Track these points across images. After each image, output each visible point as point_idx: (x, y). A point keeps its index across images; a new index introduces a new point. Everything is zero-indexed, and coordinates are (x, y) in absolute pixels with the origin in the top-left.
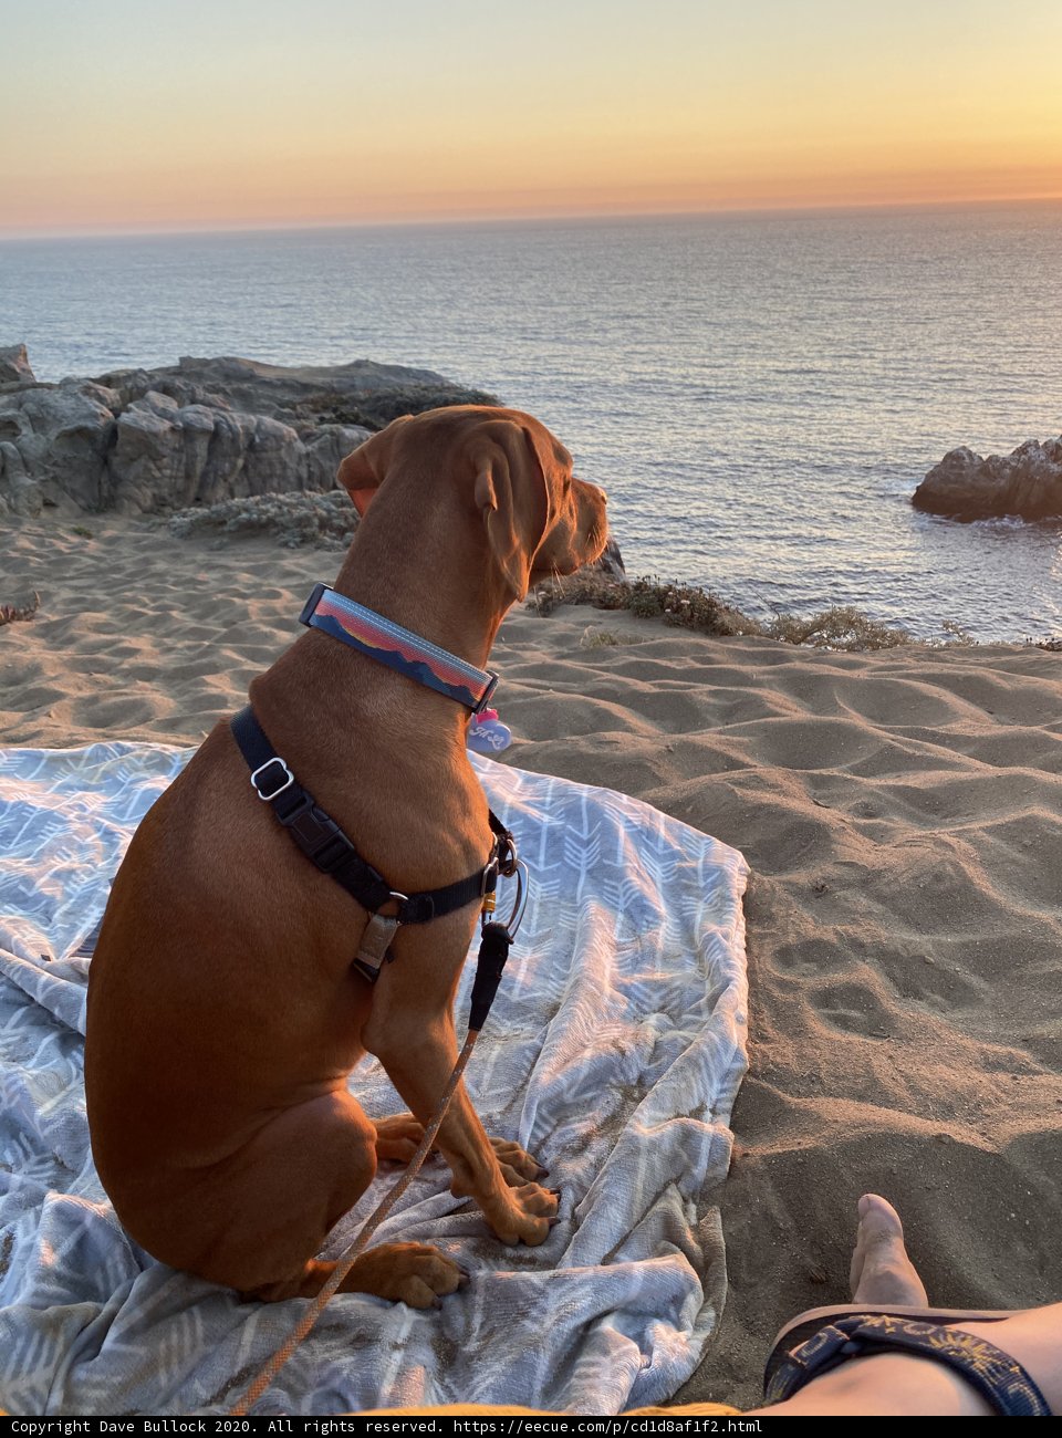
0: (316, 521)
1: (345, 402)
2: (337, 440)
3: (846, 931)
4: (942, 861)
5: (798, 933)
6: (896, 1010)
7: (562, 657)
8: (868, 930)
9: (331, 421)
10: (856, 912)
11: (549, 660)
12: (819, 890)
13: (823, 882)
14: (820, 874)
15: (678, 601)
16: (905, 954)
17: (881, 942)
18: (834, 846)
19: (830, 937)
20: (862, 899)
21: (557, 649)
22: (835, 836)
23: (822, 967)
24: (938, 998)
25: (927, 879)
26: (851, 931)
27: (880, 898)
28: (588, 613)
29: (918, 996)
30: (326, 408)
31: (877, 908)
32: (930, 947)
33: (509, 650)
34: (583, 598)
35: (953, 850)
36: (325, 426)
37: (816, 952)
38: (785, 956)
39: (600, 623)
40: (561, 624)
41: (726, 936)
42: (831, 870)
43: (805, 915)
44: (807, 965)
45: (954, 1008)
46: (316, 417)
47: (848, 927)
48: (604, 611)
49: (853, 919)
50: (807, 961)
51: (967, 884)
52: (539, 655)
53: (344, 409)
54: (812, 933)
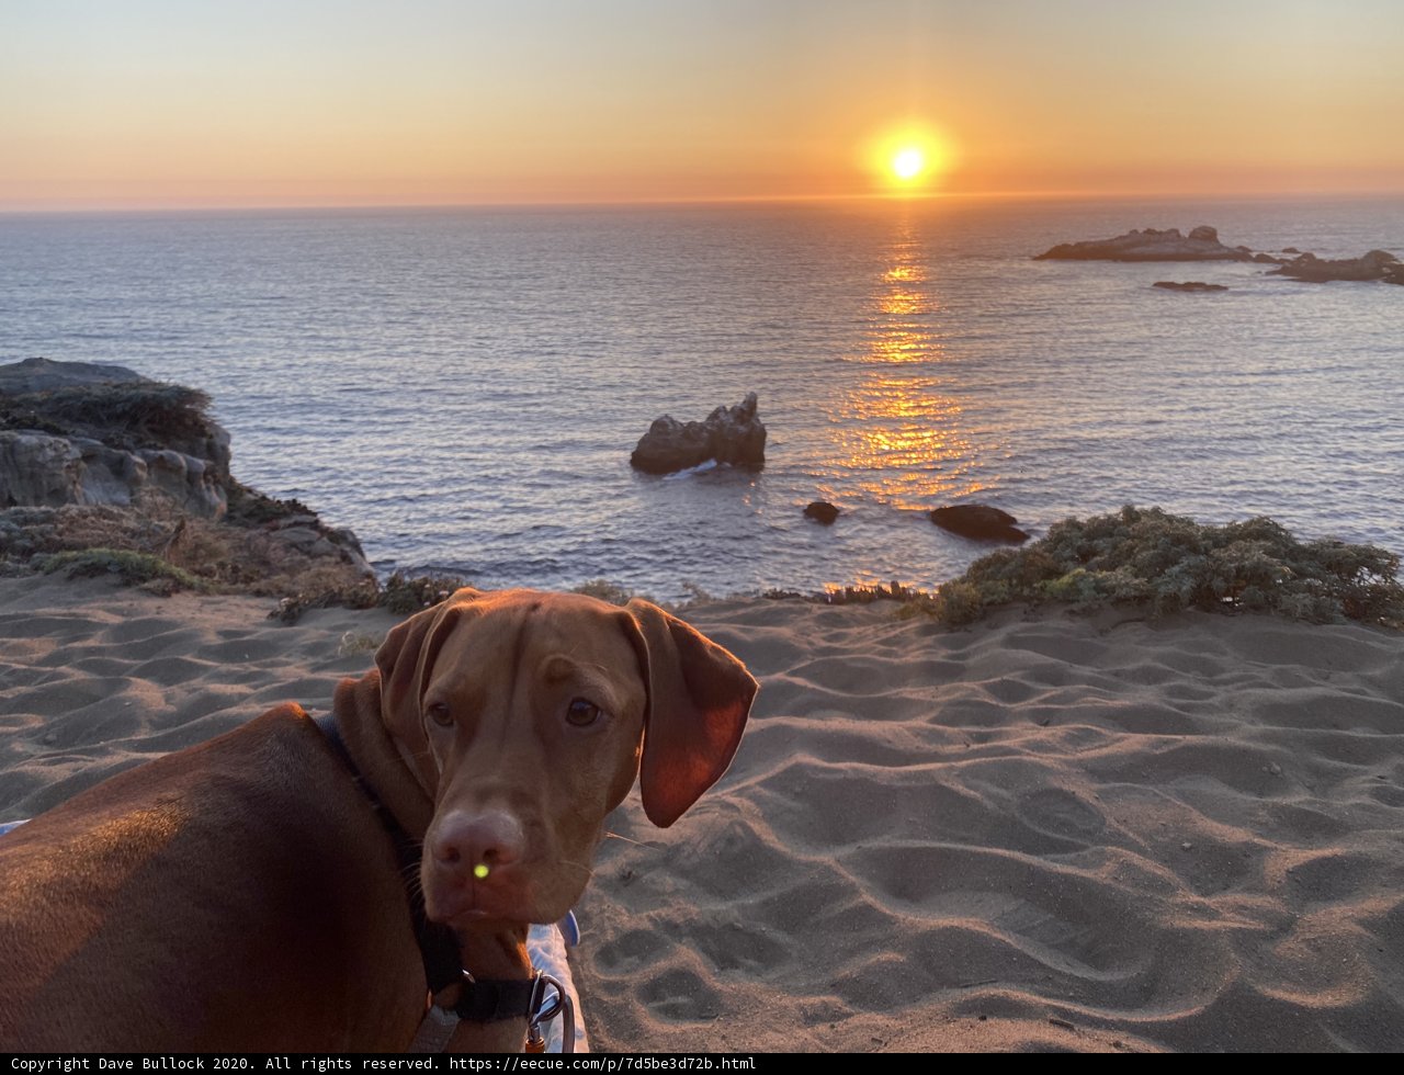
1: (18, 405)
2: (11, 448)
3: (659, 915)
4: (731, 824)
5: (615, 929)
6: (719, 986)
7: (317, 668)
8: (679, 909)
10: (664, 893)
11: (307, 675)
12: (626, 879)
13: (628, 869)
14: (624, 860)
15: (436, 592)
16: (716, 926)
17: (692, 919)
18: (633, 828)
19: (646, 925)
20: (667, 878)
21: (311, 660)
22: (630, 817)
23: (643, 959)
24: (751, 962)
25: (721, 845)
26: (663, 914)
27: (683, 873)
28: (339, 615)
29: (734, 965)
31: (683, 884)
32: (736, 913)
33: (256, 669)
34: (333, 600)
35: (738, 810)
37: (636, 945)
38: (607, 957)
39: (356, 625)
40: (311, 631)
41: (547, 950)
42: (634, 854)
43: (618, 907)
44: (630, 960)
45: (767, 969)
47: (660, 911)
48: (358, 612)
49: (663, 901)
50: (628, 955)
51: (756, 844)
52: (294, 670)
53: (17, 413)
54: (628, 925)
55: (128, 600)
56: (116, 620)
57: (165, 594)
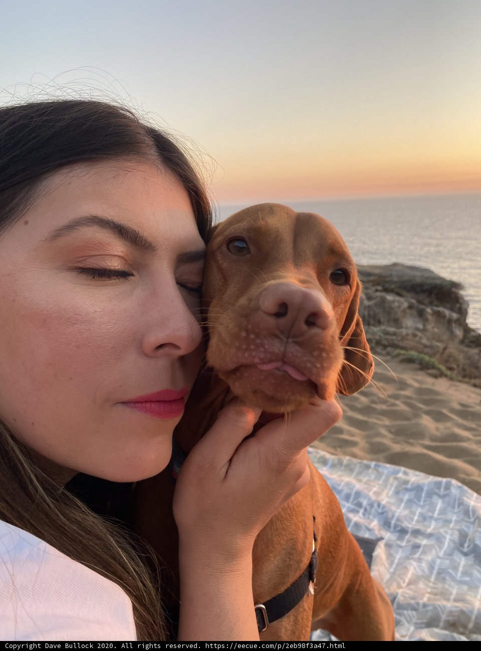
0: (374, 341)
1: (387, 282)
2: (383, 300)
9: (381, 291)
30: (378, 284)
36: (378, 294)
46: (374, 288)
53: (387, 285)
55: (421, 376)
56: (416, 385)
57: (436, 377)
